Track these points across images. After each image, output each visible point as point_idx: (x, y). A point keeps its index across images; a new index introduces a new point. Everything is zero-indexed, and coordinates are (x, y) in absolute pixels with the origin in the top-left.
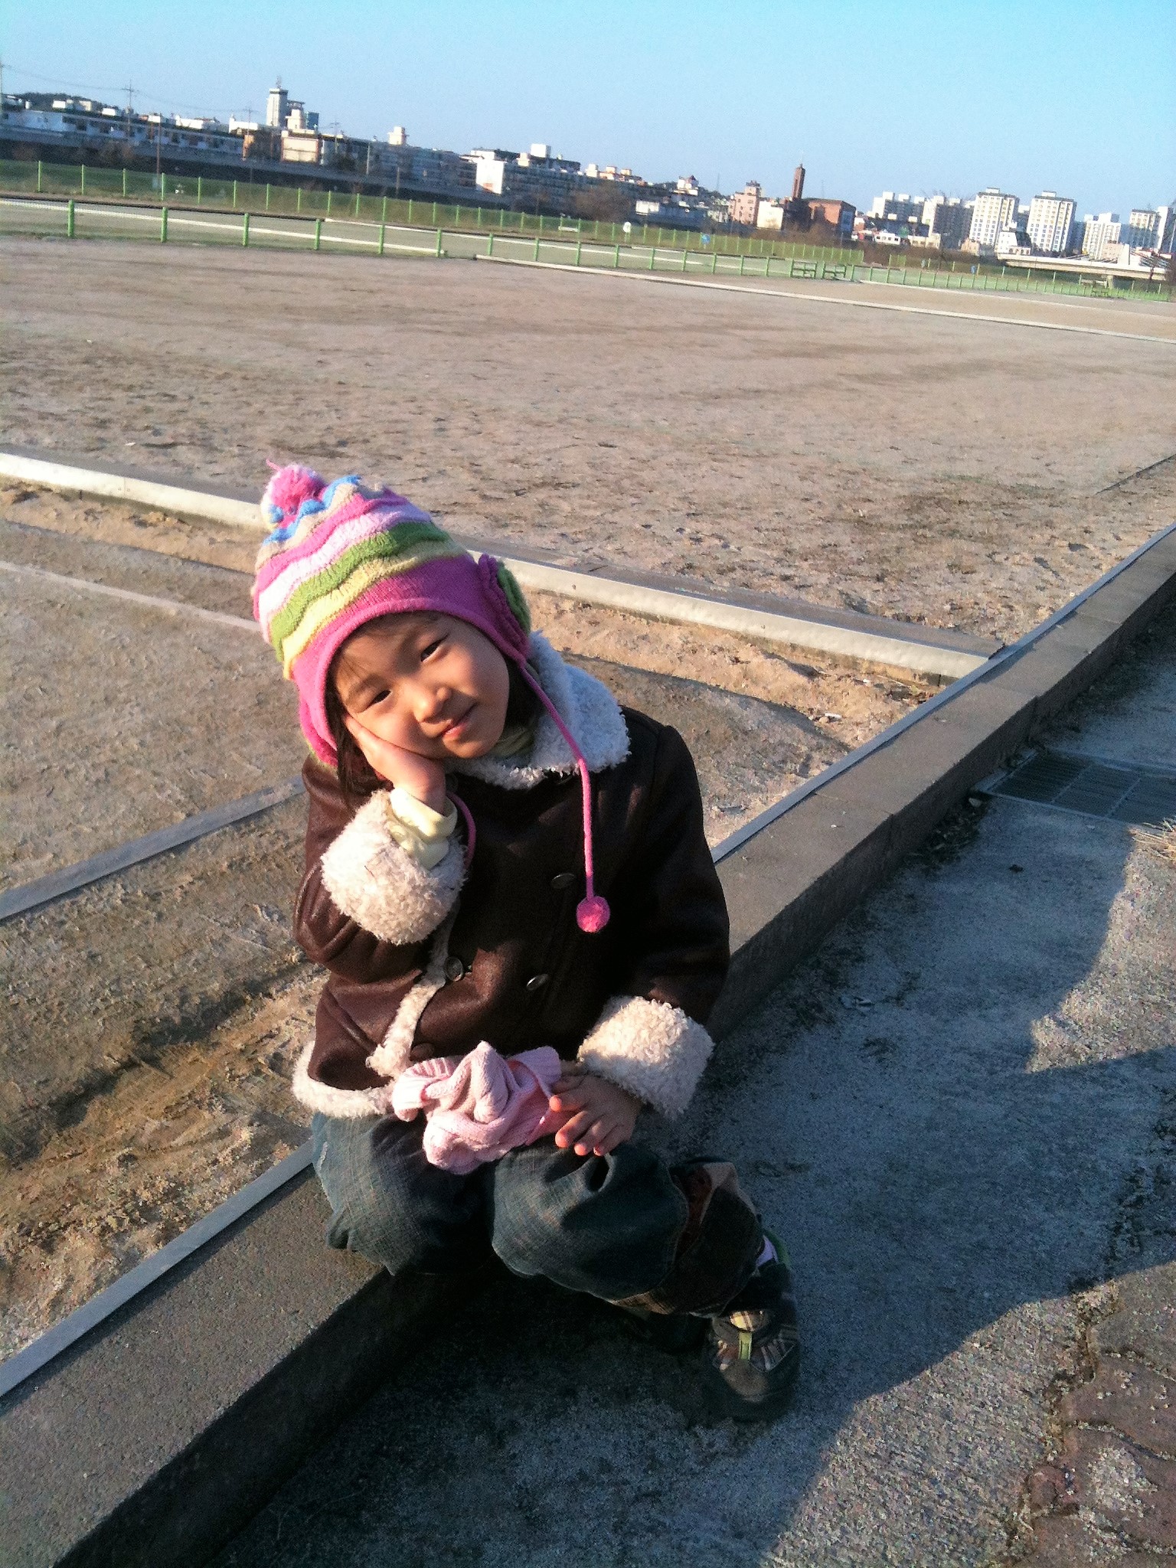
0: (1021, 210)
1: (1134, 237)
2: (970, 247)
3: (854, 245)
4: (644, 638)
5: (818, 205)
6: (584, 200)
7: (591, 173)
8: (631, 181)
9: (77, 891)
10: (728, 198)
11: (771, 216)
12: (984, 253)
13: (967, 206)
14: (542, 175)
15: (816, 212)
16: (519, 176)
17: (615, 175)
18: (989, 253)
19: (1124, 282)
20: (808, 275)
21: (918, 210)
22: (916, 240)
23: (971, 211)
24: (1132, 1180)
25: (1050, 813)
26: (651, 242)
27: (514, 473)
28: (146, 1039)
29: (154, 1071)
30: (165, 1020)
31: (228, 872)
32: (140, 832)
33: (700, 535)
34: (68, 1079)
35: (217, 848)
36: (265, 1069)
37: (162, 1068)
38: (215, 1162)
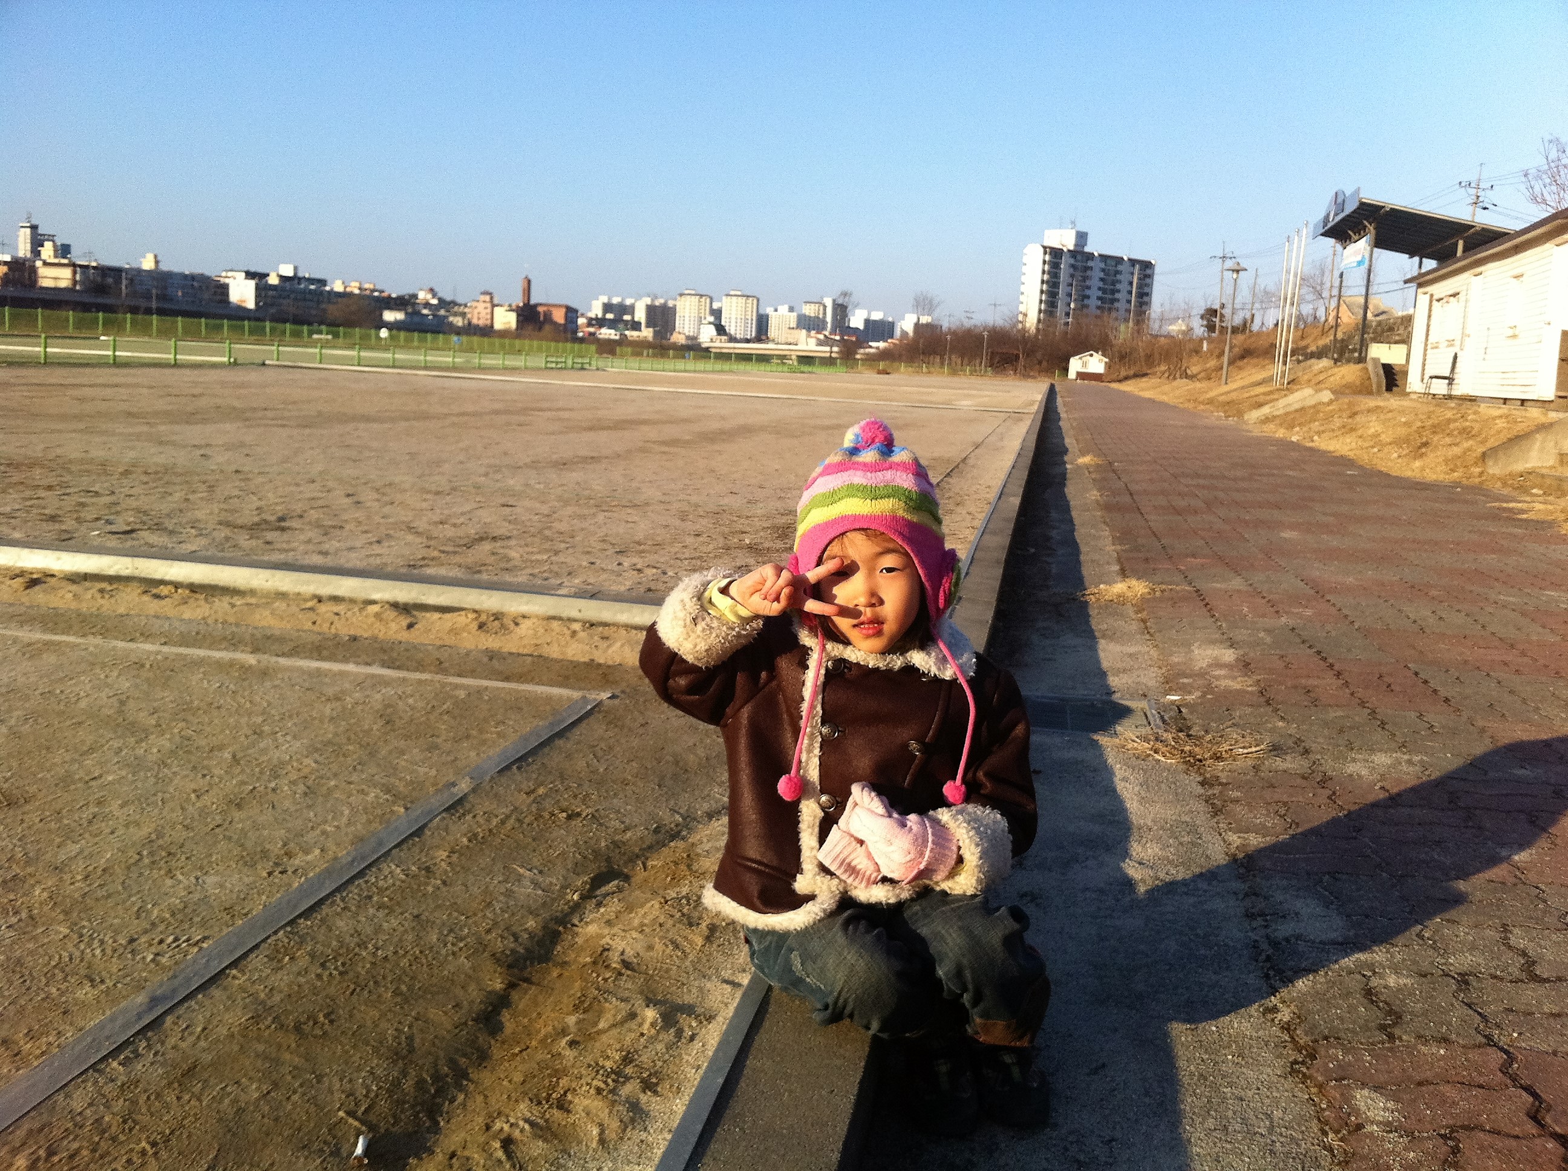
0: (715, 306)
1: (809, 324)
2: (678, 338)
3: (582, 340)
5: (545, 309)
6: (333, 311)
7: (338, 287)
8: (376, 294)
10: (466, 306)
11: (505, 319)
12: (690, 342)
13: (671, 304)
14: (292, 291)
15: (544, 315)
16: (271, 293)
17: (360, 289)
18: (694, 342)
19: (806, 360)
20: (559, 366)
21: (631, 310)
22: (631, 334)
23: (674, 309)
24: (1254, 947)
26: (407, 347)
27: (449, 532)
28: (510, 967)
29: (534, 988)
30: (513, 951)
31: (471, 845)
32: (376, 825)
33: (639, 567)
34: (473, 1001)
35: (446, 830)
36: (623, 971)
37: (538, 984)
38: (642, 1035)
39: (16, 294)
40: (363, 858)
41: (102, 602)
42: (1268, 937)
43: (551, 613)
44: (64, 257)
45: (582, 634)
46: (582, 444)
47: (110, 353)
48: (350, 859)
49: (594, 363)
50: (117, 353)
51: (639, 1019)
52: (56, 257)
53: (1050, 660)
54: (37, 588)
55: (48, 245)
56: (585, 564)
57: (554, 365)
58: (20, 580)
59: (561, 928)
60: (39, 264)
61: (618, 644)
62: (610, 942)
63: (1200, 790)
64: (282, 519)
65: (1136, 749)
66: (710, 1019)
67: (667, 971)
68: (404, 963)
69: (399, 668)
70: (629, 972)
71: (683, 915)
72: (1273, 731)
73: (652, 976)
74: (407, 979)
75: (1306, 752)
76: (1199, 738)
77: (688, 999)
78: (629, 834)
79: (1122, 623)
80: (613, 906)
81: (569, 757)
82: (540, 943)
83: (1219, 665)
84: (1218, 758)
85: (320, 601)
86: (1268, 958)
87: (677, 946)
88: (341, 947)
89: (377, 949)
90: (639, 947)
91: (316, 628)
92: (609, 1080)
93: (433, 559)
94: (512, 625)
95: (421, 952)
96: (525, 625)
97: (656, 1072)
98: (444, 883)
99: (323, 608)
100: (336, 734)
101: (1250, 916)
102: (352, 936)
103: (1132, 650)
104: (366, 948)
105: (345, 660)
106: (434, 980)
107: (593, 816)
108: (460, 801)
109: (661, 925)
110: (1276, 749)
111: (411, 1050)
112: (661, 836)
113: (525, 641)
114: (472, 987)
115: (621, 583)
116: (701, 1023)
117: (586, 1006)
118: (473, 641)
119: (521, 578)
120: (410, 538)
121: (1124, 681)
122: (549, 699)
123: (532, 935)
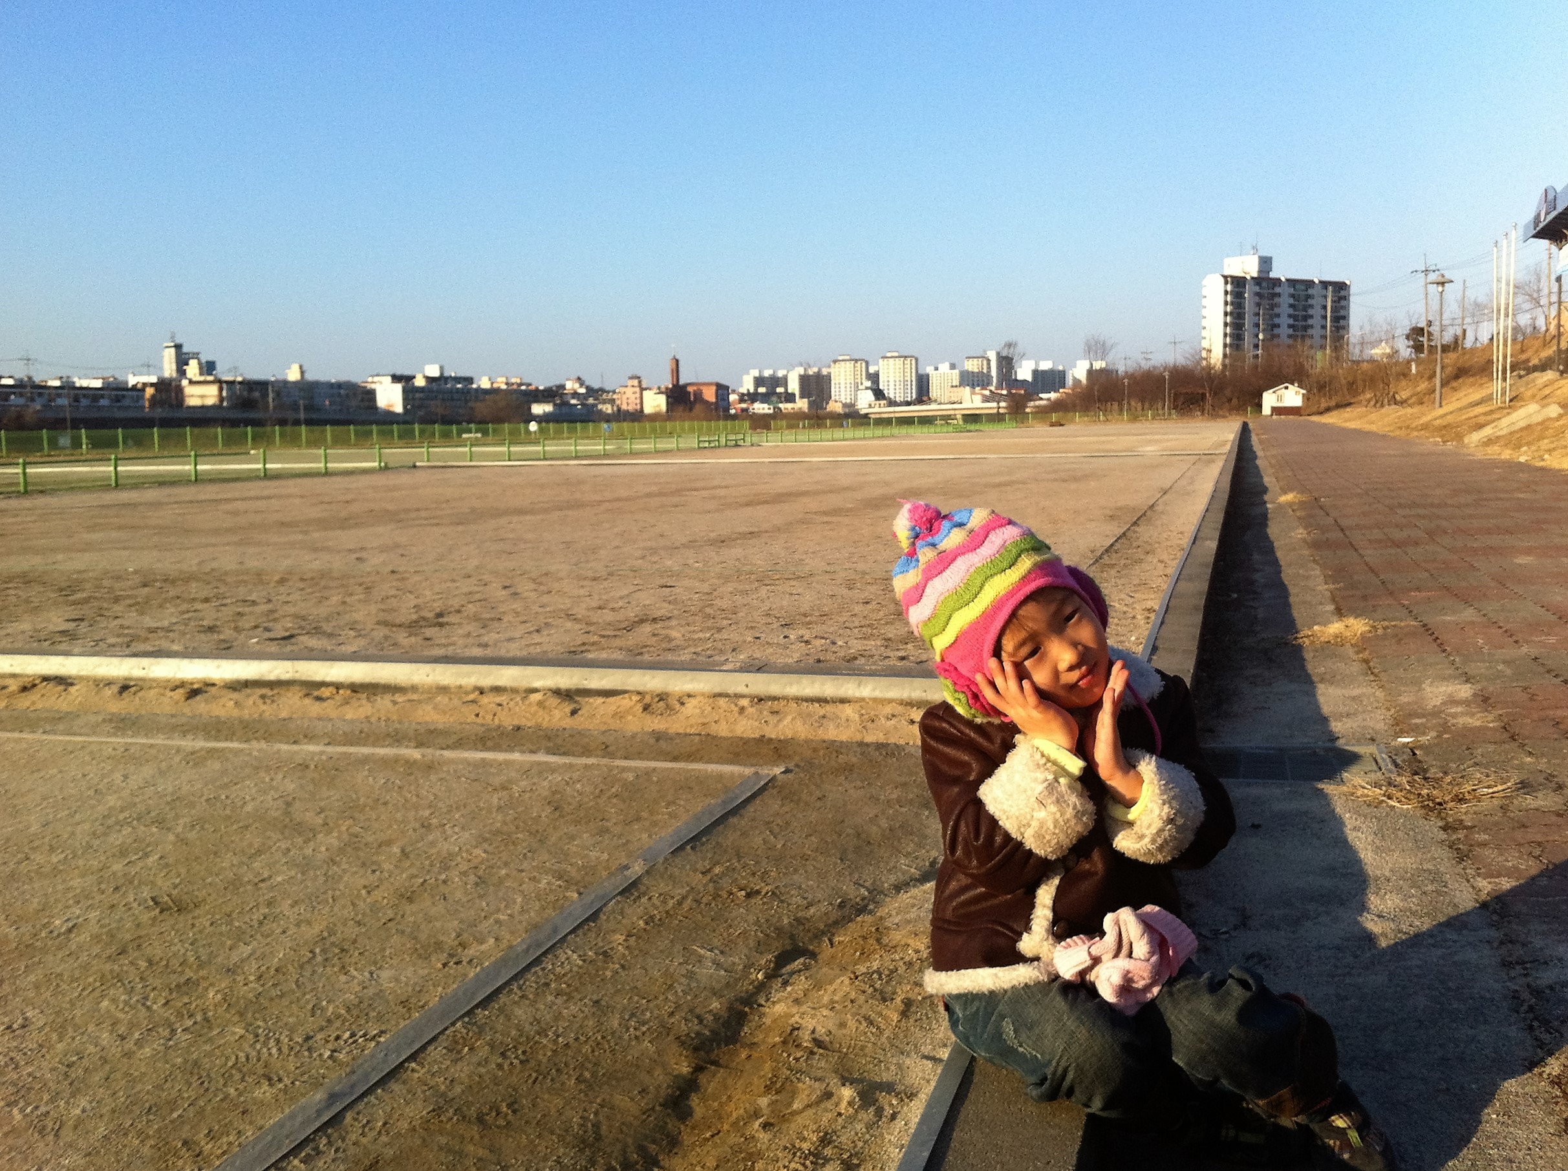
0: (872, 370)
1: (971, 380)
2: (834, 407)
3: (734, 417)
5: (696, 388)
6: (481, 408)
7: (485, 384)
8: (523, 388)
10: (614, 392)
11: (655, 403)
12: (847, 410)
13: (825, 372)
14: (439, 391)
15: (695, 394)
16: (418, 395)
17: (507, 384)
18: (852, 410)
19: (972, 418)
20: (713, 445)
21: (784, 381)
22: (786, 407)
23: (829, 376)
24: (1513, 998)
26: (557, 438)
27: (609, 616)
28: (696, 1049)
29: (722, 1070)
30: (698, 1034)
31: (648, 928)
32: (550, 912)
33: (805, 638)
34: (659, 1086)
35: (622, 913)
36: (815, 1050)
37: (727, 1067)
38: (840, 1114)
39: (164, 415)
40: (539, 945)
41: (264, 707)
42: (1529, 986)
43: (717, 690)
44: (210, 374)
45: (751, 710)
46: (740, 520)
47: (260, 466)
48: (525, 947)
49: (748, 439)
50: (268, 466)
51: (835, 1099)
52: (201, 374)
53: (1264, 708)
54: (198, 698)
55: (193, 363)
56: (749, 639)
57: (707, 445)
58: (181, 691)
59: (747, 1009)
60: (185, 382)
61: (789, 718)
62: (800, 1021)
63: (1443, 835)
64: (440, 615)
65: (1368, 796)
66: (912, 1096)
67: (862, 1048)
68: (586, 1049)
69: (565, 754)
70: (821, 1051)
71: (875, 990)
72: (1520, 767)
73: (846, 1054)
74: (590, 1066)
75: (1560, 787)
76: (1437, 780)
77: (886, 1077)
78: (812, 910)
79: (1341, 665)
80: (800, 984)
81: (744, 834)
82: (727, 1024)
83: (1453, 701)
84: (1460, 799)
85: (482, 693)
87: (871, 1023)
88: (521, 1036)
89: (558, 1036)
90: (831, 1025)
91: (479, 720)
92: (808, 1162)
93: (593, 644)
94: (678, 706)
95: (603, 1037)
96: (691, 704)
97: (857, 1154)
98: (623, 967)
99: (485, 700)
100: (505, 823)
101: (1507, 965)
102: (531, 1024)
103: (1356, 692)
104: (547, 1036)
105: (510, 749)
106: (618, 1066)
107: (773, 893)
108: (634, 884)
109: (852, 1001)
110: (1525, 786)
111: (598, 1138)
112: (846, 911)
113: (692, 721)
114: (657, 1072)
115: (788, 656)
116: (902, 1100)
117: (778, 1087)
118: (639, 724)
119: (685, 656)
120: (569, 625)
121: (1348, 726)
122: (720, 777)
123: (717, 1018)
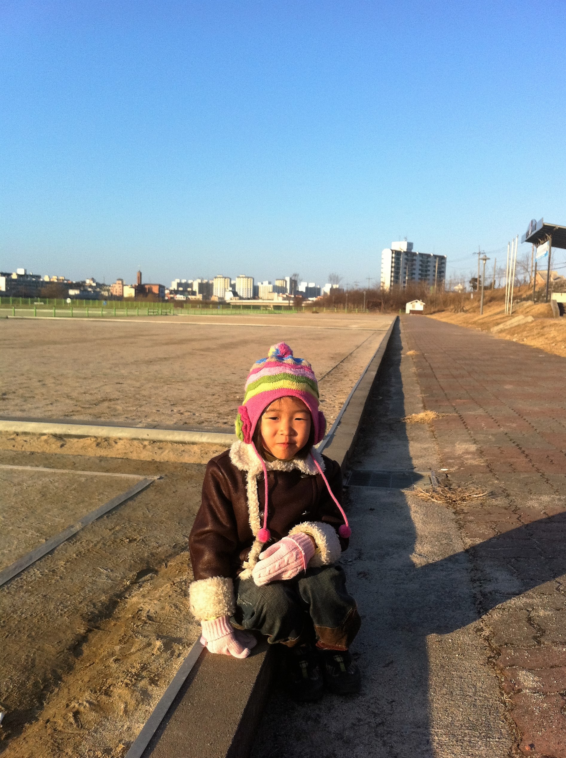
0: (233, 282)
1: (278, 290)
2: (215, 298)
3: (167, 301)
4: (184, 451)
5: (149, 286)
6: (44, 290)
7: (46, 279)
8: (65, 282)
9: (19, 575)
10: (110, 286)
11: (129, 292)
12: (220, 300)
13: (211, 282)
14: (24, 281)
15: (148, 289)
16: (13, 283)
17: (57, 280)
18: (223, 300)
19: (278, 307)
20: (155, 314)
21: (191, 285)
22: (191, 297)
23: (212, 285)
24: (474, 597)
25: (372, 489)
26: (80, 307)
27: (88, 397)
28: (89, 621)
29: (101, 631)
30: (92, 613)
31: (77, 558)
32: (30, 549)
33: (181, 412)
34: (68, 640)
35: (66, 550)
36: (147, 621)
37: (103, 630)
38: (153, 654)
40: (21, 567)
42: (481, 592)
43: (134, 436)
45: (149, 447)
46: (161, 352)
48: (14, 567)
49: (172, 312)
51: (152, 647)
53: (385, 452)
56: (154, 411)
57: (152, 314)
59: (119, 600)
61: (167, 451)
62: (143, 606)
63: (453, 516)
64: (4, 394)
65: (423, 496)
66: (189, 645)
67: (170, 620)
68: (35, 620)
69: (53, 467)
70: (150, 622)
71: (182, 590)
72: (492, 485)
73: (162, 623)
74: (36, 629)
75: (508, 495)
76: (454, 490)
77: (179, 635)
78: (160, 549)
79: (422, 433)
80: (147, 587)
81: (134, 510)
82: (107, 608)
83: (467, 453)
84: (463, 500)
85: (17, 435)
86: (481, 603)
87: (177, 607)
88: (4, 613)
89: (22, 614)
90: (157, 609)
91: (15, 449)
92: (133, 679)
93: (78, 411)
94: (114, 444)
95: (44, 614)
96: (120, 443)
97: (158, 674)
98: (61, 578)
99: (19, 438)
100: (16, 503)
101: (473, 581)
102: (10, 607)
103: (426, 446)
104: (17, 613)
105: (26, 464)
106: (49, 629)
107: (143, 540)
108: (75, 535)
109: (170, 596)
110: (493, 494)
111: (33, 666)
112: (176, 550)
113: (120, 451)
114: (69, 632)
115: (172, 420)
116: (185, 647)
117: (125, 640)
118: (94, 452)
119: (121, 419)
120: (67, 401)
121: (421, 462)
122: (128, 480)
123: (103, 604)
